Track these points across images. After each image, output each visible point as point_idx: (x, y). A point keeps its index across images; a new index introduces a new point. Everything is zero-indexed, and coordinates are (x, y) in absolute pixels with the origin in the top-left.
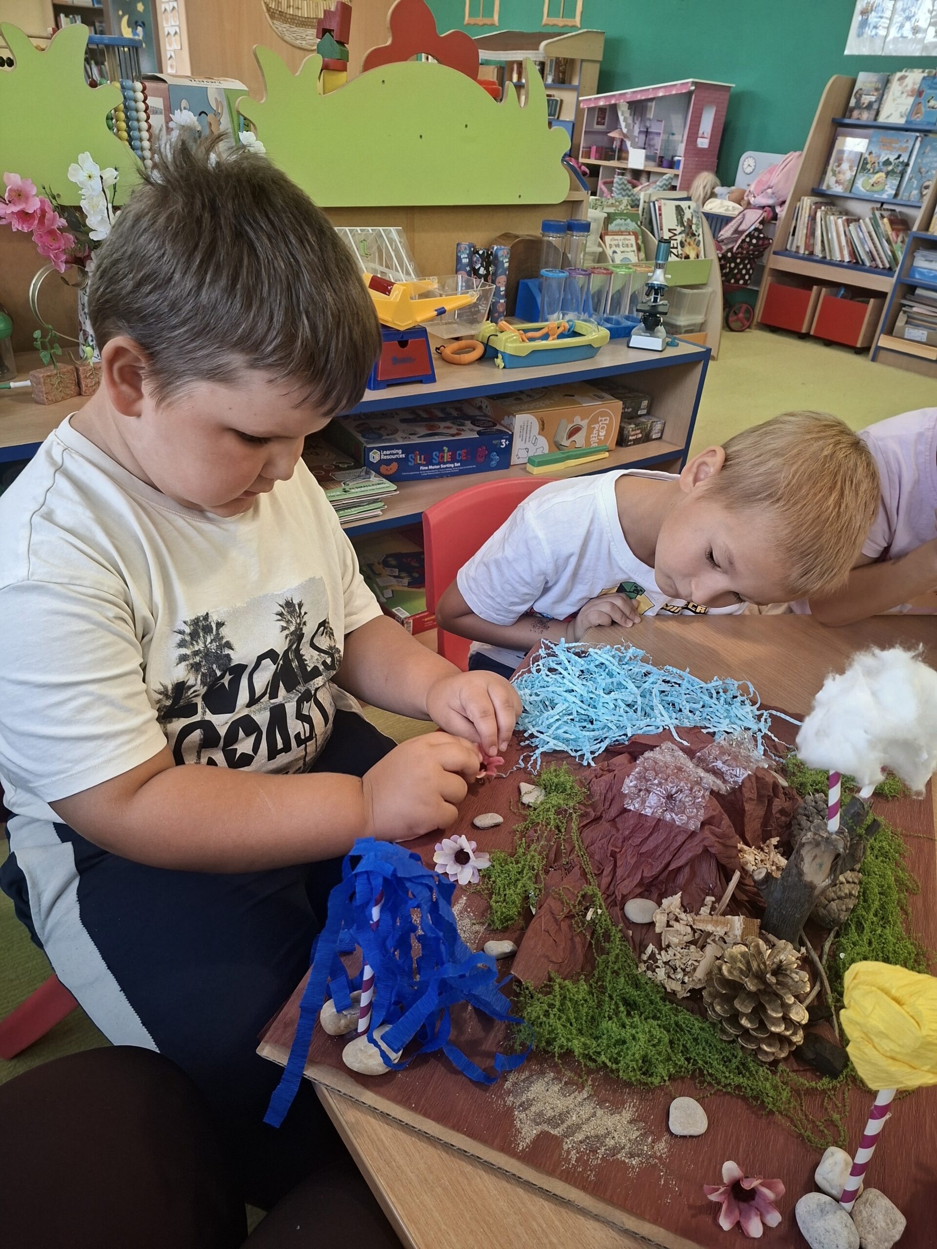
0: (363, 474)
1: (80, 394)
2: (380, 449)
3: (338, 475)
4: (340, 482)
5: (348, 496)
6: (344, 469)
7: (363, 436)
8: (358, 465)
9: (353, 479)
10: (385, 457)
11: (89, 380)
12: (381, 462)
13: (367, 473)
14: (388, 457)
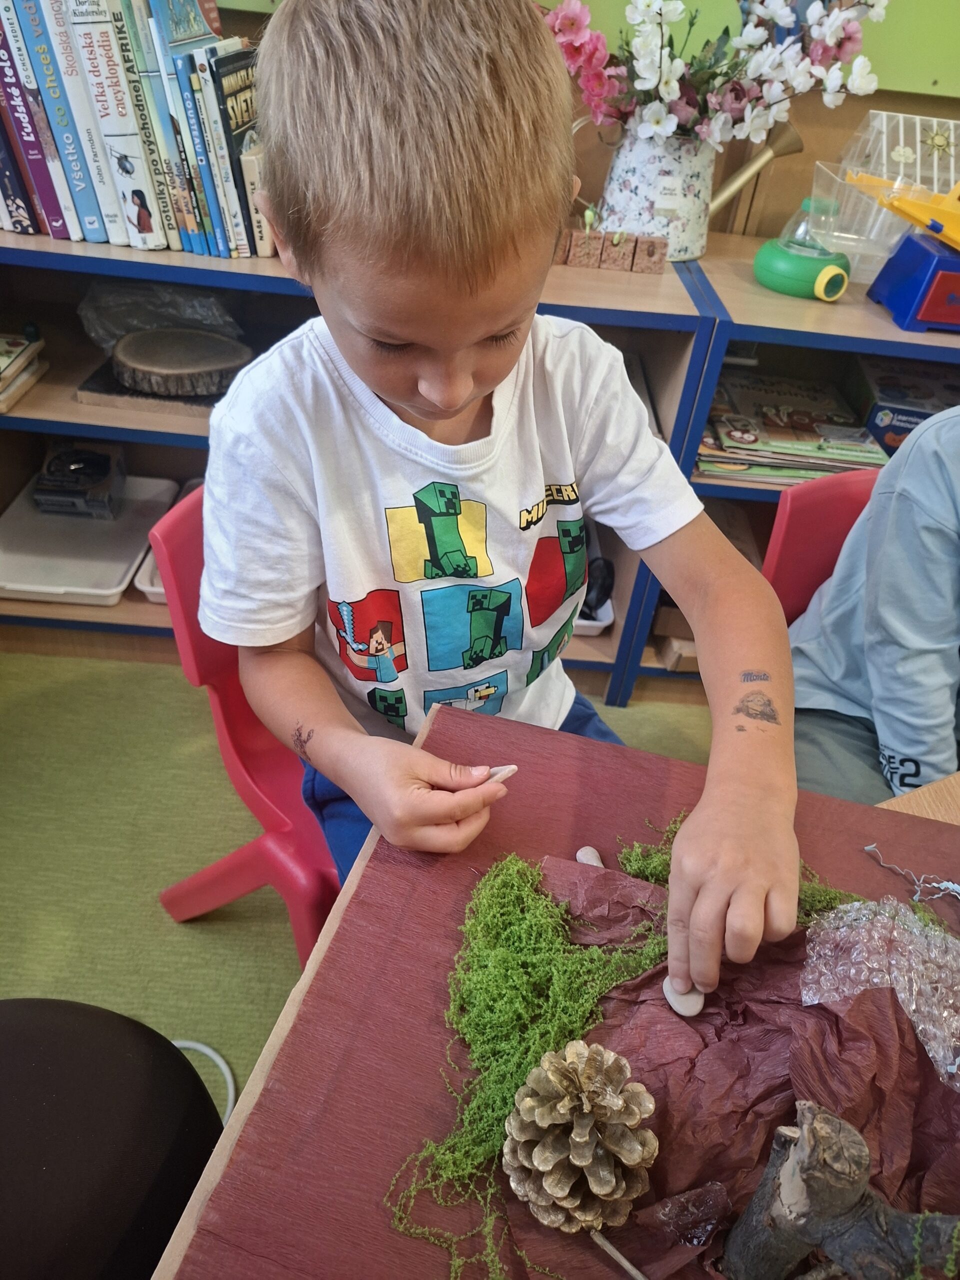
0: (858, 435)
1: (565, 263)
2: (894, 411)
3: (826, 428)
4: (820, 436)
5: (820, 454)
6: (837, 424)
7: (882, 391)
8: (857, 424)
9: (839, 438)
10: (898, 424)
11: (579, 249)
12: (891, 428)
13: (864, 436)
14: (902, 425)
